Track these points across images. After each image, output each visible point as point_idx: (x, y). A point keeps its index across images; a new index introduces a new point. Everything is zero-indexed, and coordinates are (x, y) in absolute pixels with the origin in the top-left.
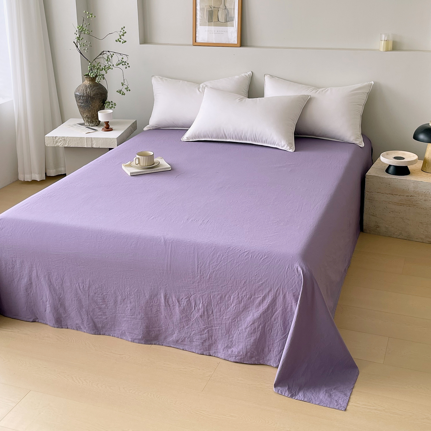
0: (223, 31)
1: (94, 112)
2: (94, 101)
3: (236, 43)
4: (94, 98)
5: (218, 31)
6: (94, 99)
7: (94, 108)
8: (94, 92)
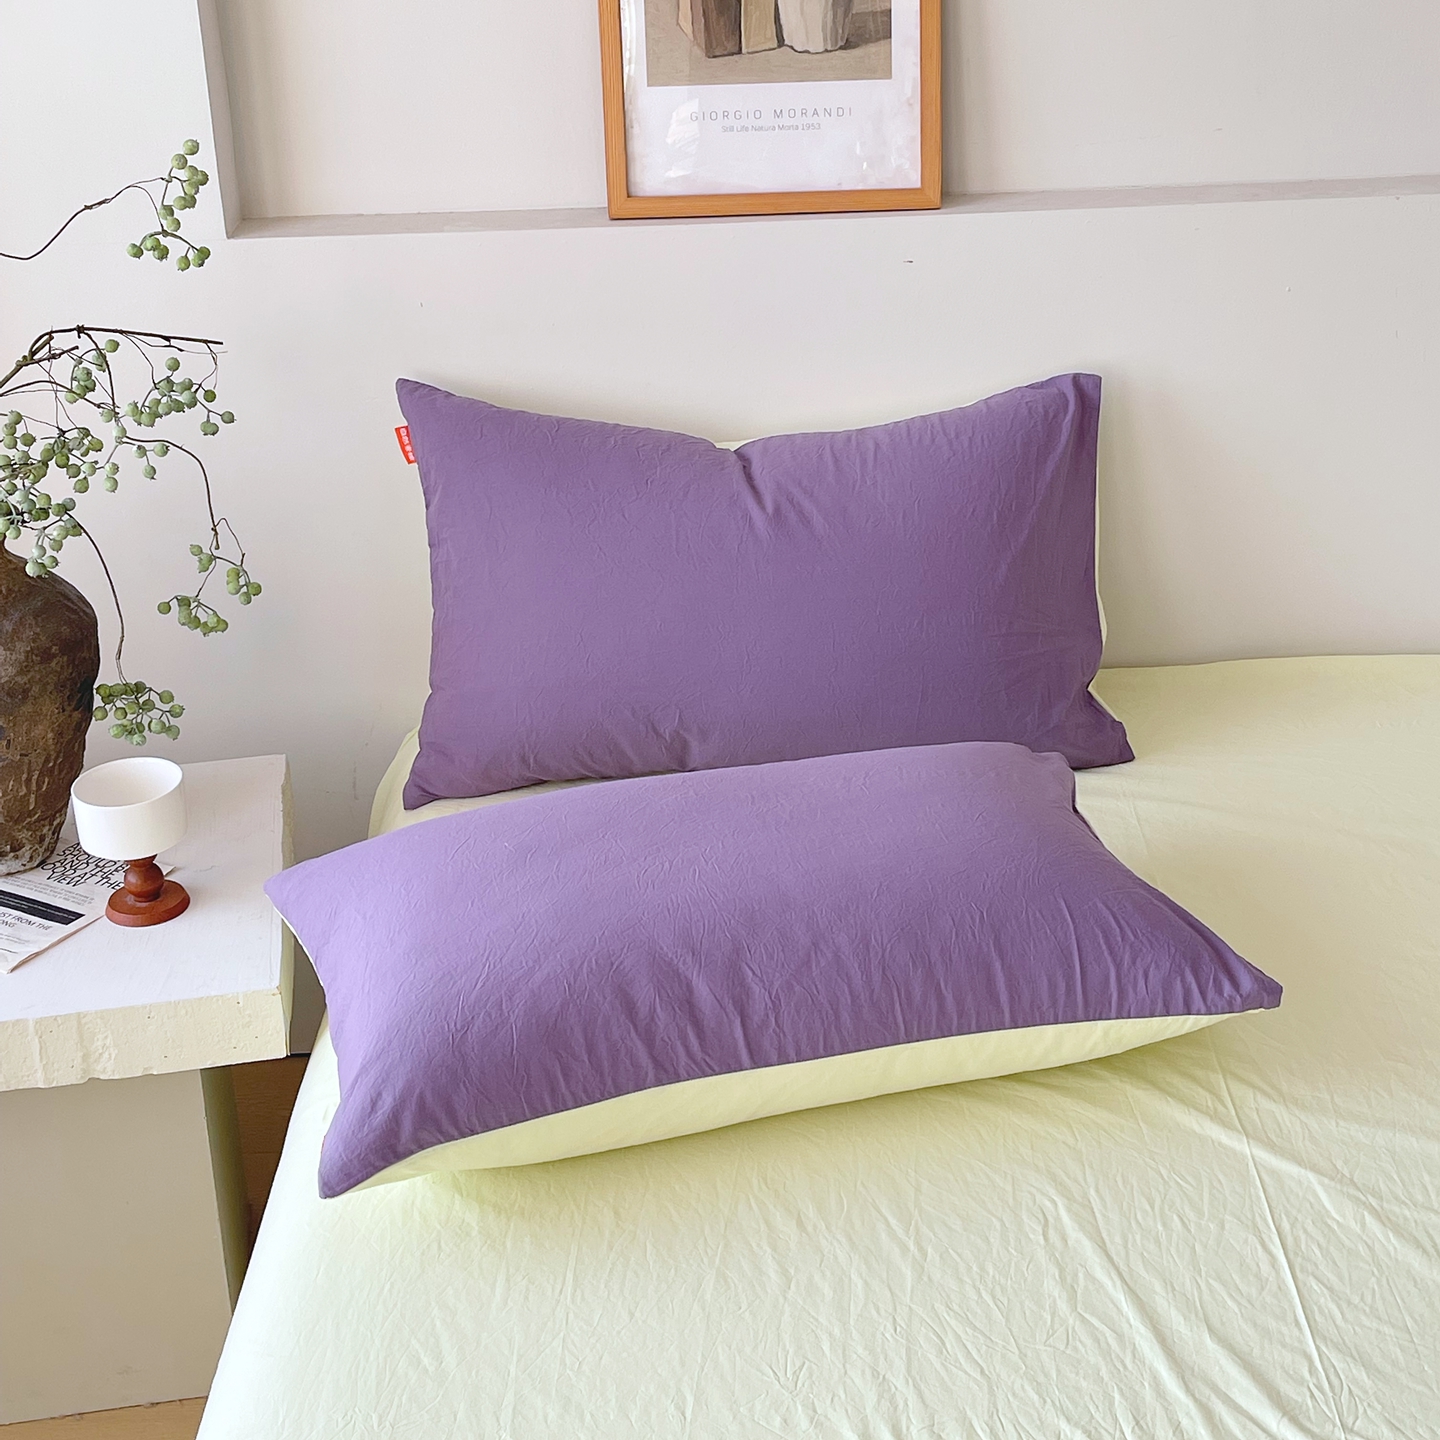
0: (816, 112)
1: (28, 780)
2: (27, 708)
3: (914, 180)
4: (25, 692)
5: (778, 114)
6: (25, 698)
7: (26, 759)
8: (22, 647)
